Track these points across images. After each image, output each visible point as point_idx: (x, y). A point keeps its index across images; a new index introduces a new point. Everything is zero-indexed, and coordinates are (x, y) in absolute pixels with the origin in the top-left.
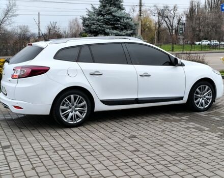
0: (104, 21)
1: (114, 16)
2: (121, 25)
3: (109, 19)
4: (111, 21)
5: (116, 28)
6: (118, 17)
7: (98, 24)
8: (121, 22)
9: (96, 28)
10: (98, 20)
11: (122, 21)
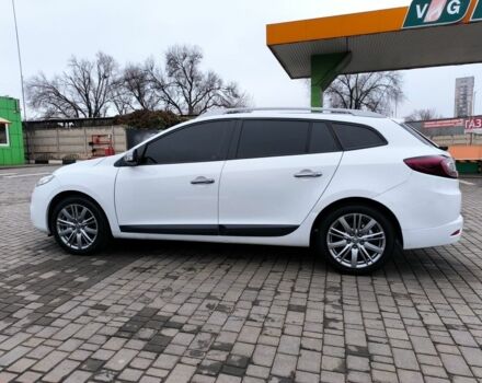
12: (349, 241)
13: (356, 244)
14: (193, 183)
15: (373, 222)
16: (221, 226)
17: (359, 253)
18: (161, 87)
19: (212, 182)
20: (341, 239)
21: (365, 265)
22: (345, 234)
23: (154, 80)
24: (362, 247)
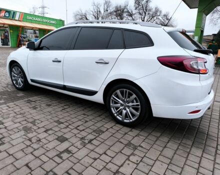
12: (122, 105)
13: (126, 108)
14: (54, 61)
15: (134, 96)
16: (65, 86)
17: (126, 113)
18: (131, 15)
19: (60, 62)
20: (118, 103)
21: (128, 121)
22: (120, 101)
23: (128, 12)
24: (128, 110)
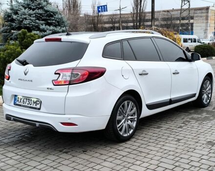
0: (36, 16)
1: (46, 11)
2: (55, 20)
3: (41, 14)
4: (43, 16)
5: (50, 24)
6: (52, 12)
7: (30, 19)
8: (55, 18)
9: (29, 24)
10: (30, 15)
11: (56, 16)
